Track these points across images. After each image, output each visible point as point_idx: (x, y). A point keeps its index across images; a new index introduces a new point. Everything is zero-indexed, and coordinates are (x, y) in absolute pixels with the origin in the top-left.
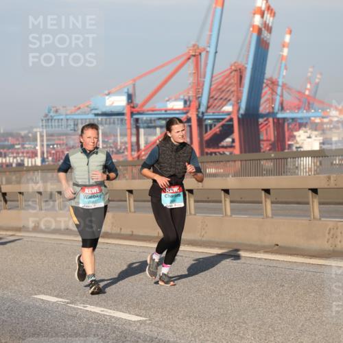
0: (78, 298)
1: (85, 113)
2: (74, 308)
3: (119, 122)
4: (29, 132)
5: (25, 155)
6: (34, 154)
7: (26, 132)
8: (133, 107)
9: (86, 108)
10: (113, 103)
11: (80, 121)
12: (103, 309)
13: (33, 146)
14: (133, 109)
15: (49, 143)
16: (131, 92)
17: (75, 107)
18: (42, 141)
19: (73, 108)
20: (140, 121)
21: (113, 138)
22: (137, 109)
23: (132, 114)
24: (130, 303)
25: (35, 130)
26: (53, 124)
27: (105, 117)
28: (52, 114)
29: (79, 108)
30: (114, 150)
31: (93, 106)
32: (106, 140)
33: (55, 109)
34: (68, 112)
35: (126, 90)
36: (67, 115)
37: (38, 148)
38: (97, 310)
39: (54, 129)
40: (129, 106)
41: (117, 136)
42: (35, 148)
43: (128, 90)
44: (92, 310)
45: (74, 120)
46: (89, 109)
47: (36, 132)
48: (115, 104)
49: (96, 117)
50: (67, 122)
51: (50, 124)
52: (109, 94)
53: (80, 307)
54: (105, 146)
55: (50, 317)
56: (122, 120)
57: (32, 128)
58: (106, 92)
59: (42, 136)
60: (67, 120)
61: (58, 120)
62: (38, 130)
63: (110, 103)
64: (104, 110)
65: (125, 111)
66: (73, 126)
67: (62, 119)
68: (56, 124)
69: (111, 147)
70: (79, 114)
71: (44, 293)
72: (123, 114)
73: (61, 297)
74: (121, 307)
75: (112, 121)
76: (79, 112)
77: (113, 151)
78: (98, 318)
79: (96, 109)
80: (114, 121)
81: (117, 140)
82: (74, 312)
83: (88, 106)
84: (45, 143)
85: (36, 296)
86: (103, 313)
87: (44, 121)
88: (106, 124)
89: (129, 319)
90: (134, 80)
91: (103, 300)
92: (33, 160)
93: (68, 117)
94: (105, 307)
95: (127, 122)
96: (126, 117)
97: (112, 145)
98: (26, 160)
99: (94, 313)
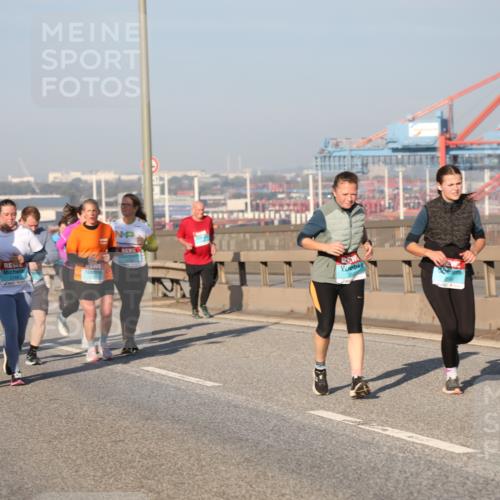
0: (373, 416)
1: (377, 148)
2: (368, 431)
3: (429, 160)
4: (298, 176)
5: (291, 207)
6: (305, 207)
7: (293, 175)
8: (450, 139)
9: (380, 141)
10: (419, 133)
11: (370, 160)
12: (411, 434)
13: (303, 196)
14: (448, 142)
15: (326, 191)
16: (446, 116)
17: (363, 138)
18: (316, 188)
19: (361, 141)
20: (459, 160)
21: (419, 184)
22: (455, 141)
23: (448, 148)
24: (451, 427)
25: (306, 172)
26: (332, 164)
27: (408, 154)
28: (330, 149)
29: (370, 140)
30: (421, 201)
31: (389, 137)
32: (409, 187)
33: (335, 141)
34: (354, 147)
35: (439, 114)
36: (351, 150)
37: (310, 198)
38: (403, 435)
39: (332, 171)
40: (443, 137)
41: (425, 181)
42: (306, 198)
43: (442, 113)
44: (396, 435)
45: (363, 157)
46: (385, 142)
47: (307, 175)
48: (423, 134)
49: (396, 154)
50: (352, 161)
51: (327, 163)
52: (413, 120)
53: (378, 429)
54: (407, 195)
55: (334, 442)
56: (433, 157)
57: (302, 169)
58: (410, 117)
59: (315, 181)
60: (352, 157)
61: (340, 157)
62: (310, 173)
63: (416, 133)
64: (406, 143)
65: (437, 145)
66: (360, 167)
67: (344, 157)
68: (337, 163)
69: (416, 198)
70: (369, 149)
71: (324, 408)
72: (433, 149)
73: (349, 415)
74: (438, 432)
75: (418, 158)
76: (369, 146)
77: (419, 203)
78: (405, 447)
79: (394, 142)
80: (421, 159)
81: (425, 186)
82: (369, 438)
83: (382, 138)
84: (320, 191)
85: (312, 412)
86: (411, 440)
87: (319, 160)
88: (409, 163)
89: (451, 450)
90: (452, 99)
91: (411, 420)
92: (304, 215)
93: (354, 153)
94: (413, 431)
95: (440, 160)
96: (438, 154)
97: (418, 195)
98: (293, 215)
99: (398, 439)
